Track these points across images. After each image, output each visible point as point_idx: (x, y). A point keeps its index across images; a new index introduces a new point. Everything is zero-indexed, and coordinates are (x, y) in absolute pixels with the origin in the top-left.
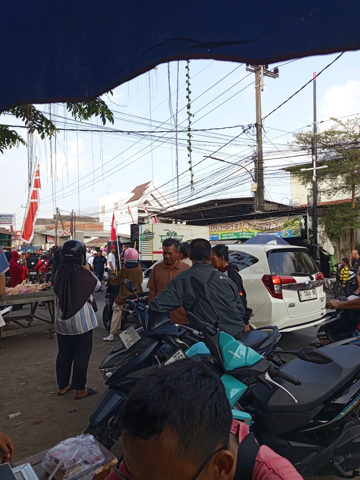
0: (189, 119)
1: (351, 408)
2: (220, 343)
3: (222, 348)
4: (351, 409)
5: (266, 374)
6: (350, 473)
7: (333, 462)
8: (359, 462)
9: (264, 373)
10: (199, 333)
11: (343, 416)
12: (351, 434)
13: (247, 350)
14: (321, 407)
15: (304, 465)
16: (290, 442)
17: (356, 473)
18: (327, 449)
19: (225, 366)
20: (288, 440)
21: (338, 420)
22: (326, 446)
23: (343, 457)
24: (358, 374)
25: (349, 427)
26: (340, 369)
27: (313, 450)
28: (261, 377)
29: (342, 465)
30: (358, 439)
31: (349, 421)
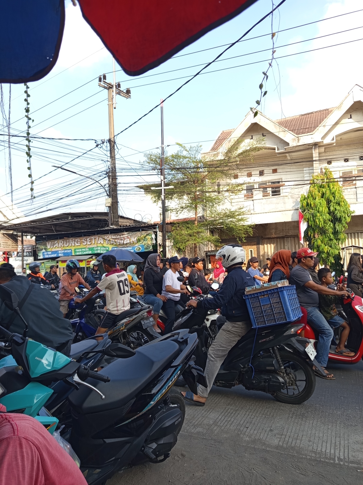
0: (28, 123)
1: (160, 396)
2: (27, 352)
3: (29, 356)
6: (162, 457)
7: (144, 449)
8: (171, 445)
9: (72, 375)
10: (5, 344)
11: (153, 405)
12: (162, 420)
13: (55, 354)
14: (133, 401)
15: (118, 459)
16: (105, 440)
17: (167, 456)
18: (140, 439)
19: (30, 374)
20: (103, 439)
21: (149, 410)
22: (138, 436)
23: (156, 443)
24: (168, 365)
25: (161, 414)
26: (152, 363)
27: (126, 442)
28: (69, 379)
29: (154, 452)
30: (168, 423)
31: (161, 410)
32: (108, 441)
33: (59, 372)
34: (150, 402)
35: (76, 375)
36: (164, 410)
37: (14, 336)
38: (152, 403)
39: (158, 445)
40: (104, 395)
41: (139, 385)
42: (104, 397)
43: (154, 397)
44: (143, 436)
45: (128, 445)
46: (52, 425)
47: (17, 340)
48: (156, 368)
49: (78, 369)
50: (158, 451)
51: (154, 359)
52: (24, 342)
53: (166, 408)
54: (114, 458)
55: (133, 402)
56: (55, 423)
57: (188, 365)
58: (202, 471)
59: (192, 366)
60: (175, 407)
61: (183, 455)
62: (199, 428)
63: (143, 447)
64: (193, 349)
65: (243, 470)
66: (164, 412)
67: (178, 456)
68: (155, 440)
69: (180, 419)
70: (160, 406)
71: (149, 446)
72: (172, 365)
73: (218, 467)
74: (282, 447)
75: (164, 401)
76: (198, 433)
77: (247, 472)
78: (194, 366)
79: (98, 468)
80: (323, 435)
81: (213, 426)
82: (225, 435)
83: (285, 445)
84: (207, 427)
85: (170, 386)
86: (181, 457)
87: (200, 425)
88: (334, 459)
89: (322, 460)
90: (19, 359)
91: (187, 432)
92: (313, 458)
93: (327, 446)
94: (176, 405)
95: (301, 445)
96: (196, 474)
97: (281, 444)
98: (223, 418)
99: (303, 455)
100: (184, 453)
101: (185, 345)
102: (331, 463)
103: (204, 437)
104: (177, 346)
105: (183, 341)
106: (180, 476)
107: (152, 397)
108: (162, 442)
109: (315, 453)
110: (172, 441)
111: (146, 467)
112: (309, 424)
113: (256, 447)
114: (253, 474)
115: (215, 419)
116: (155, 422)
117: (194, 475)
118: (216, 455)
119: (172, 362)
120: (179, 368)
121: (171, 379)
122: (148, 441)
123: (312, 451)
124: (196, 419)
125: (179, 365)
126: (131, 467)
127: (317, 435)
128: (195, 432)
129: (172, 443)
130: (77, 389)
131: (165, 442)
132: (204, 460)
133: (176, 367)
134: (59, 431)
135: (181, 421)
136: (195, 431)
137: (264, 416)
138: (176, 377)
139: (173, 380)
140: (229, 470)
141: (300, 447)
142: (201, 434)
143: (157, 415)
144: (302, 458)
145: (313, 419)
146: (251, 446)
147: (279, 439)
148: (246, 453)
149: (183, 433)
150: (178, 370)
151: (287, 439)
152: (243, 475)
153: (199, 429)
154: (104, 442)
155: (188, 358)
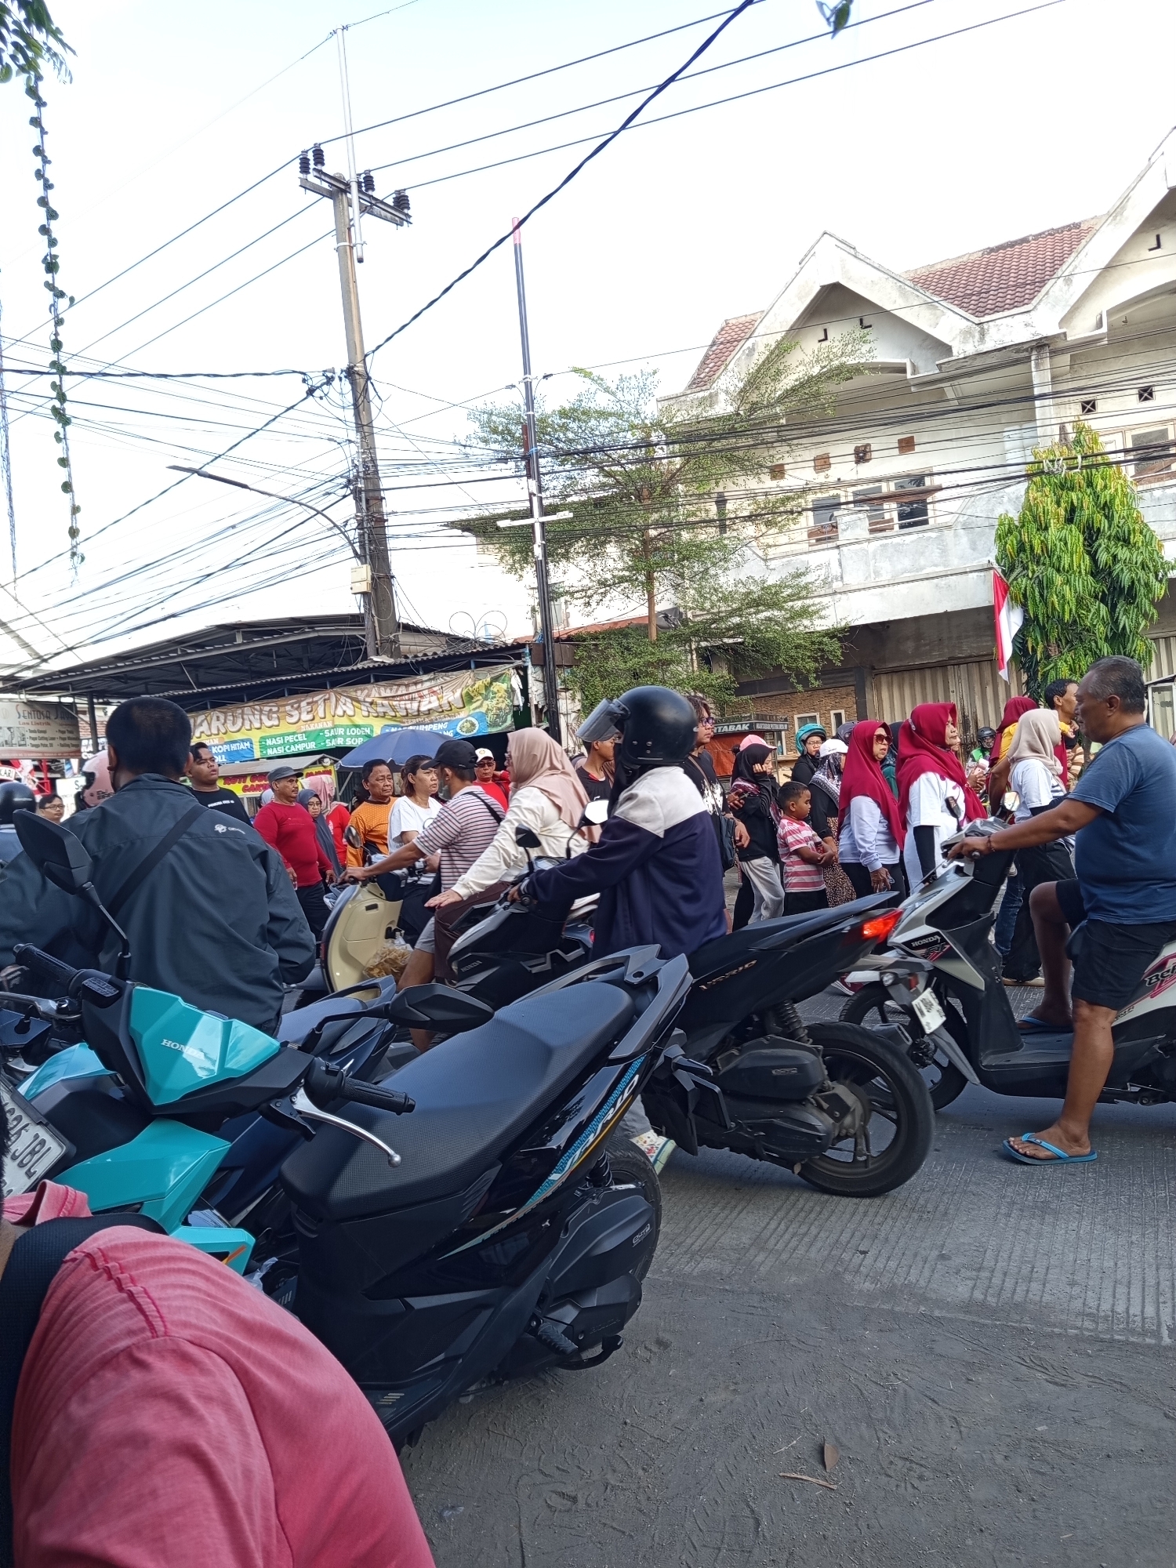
1: (581, 1156)
2: (134, 1024)
3: (141, 1036)
4: (579, 1158)
5: (298, 1095)
6: (598, 1350)
7: (539, 1324)
8: (623, 1311)
9: (289, 1092)
10: (60, 1005)
11: (560, 1184)
12: (587, 1235)
13: (227, 1030)
14: (492, 1174)
15: (457, 1358)
16: (408, 1300)
17: (611, 1345)
18: (521, 1292)
19: (150, 1093)
20: (401, 1297)
21: (546, 1200)
22: (517, 1284)
23: (575, 1306)
24: (598, 1056)
25: (584, 1215)
26: (547, 1052)
27: (479, 1306)
28: (279, 1106)
29: (571, 1331)
30: (609, 1242)
31: (584, 1201)
32: (419, 1303)
33: (241, 1085)
34: (549, 1173)
35: (302, 1092)
36: (596, 1202)
37: (85, 977)
38: (554, 1177)
39: (582, 1311)
40: (396, 1153)
41: (509, 1121)
42: (397, 1158)
43: (561, 1158)
44: (533, 1284)
45: (486, 1314)
46: (232, 1256)
47: (95, 987)
48: (559, 1066)
49: (307, 1073)
50: (582, 1332)
51: (553, 1041)
52: (119, 996)
53: (601, 1196)
54: (441, 1357)
55: (494, 1177)
56: (242, 1246)
57: (661, 1060)
58: (727, 1387)
59: (675, 1061)
60: (629, 1192)
61: (660, 1343)
62: (708, 1260)
63: (534, 1317)
64: (677, 1006)
65: (861, 1379)
66: (594, 1209)
67: (646, 1348)
68: (573, 1296)
69: (648, 1229)
70: (580, 1190)
71: (554, 1315)
72: (611, 1056)
73: (780, 1374)
74: (983, 1304)
75: (593, 1174)
76: (706, 1275)
77: (874, 1386)
78: (684, 1062)
79: (394, 1389)
80: (1116, 1264)
81: (752, 1251)
82: (793, 1279)
83: (992, 1300)
84: (734, 1256)
85: (608, 1122)
86: (654, 1349)
87: (710, 1250)
88: (1157, 1334)
89: (1117, 1337)
90: (108, 1052)
91: (669, 1273)
92: (1087, 1333)
93: (1132, 1295)
94: (632, 1186)
95: (1047, 1298)
96: (711, 1398)
97: (978, 1295)
98: (782, 1226)
99: (1055, 1326)
100: (666, 1337)
101: (650, 995)
102: (1149, 1346)
103: (727, 1287)
104: (625, 998)
105: (641, 984)
106: (656, 1405)
107: (553, 1159)
108: (593, 1302)
109: (1093, 1317)
110: (625, 1297)
111: (545, 1383)
112: (1066, 1232)
113: (897, 1309)
114: (894, 1390)
115: (758, 1229)
116: (566, 1239)
117: (701, 1400)
118: (769, 1338)
119: (610, 1048)
120: (637, 1064)
121: (611, 1100)
122: (551, 1299)
123: (1082, 1314)
124: (696, 1233)
125: (634, 1056)
126: (499, 1383)
127: (1095, 1264)
128: (695, 1274)
129: (625, 1304)
130: (309, 1137)
131: (603, 1303)
132: (732, 1356)
133: (627, 1061)
134: (258, 1275)
135: (650, 1234)
136: (696, 1270)
137: (915, 1216)
138: (626, 1095)
139: (618, 1105)
140: (817, 1381)
141: (1041, 1302)
142: (714, 1277)
143: (571, 1219)
144: (1051, 1336)
145: (1077, 1216)
146: (883, 1306)
147: (970, 1283)
148: (866, 1329)
149: (657, 1277)
150: (631, 1071)
151: (996, 1281)
152: (862, 1394)
153: (709, 1264)
154: (408, 1306)
155: (661, 1034)
